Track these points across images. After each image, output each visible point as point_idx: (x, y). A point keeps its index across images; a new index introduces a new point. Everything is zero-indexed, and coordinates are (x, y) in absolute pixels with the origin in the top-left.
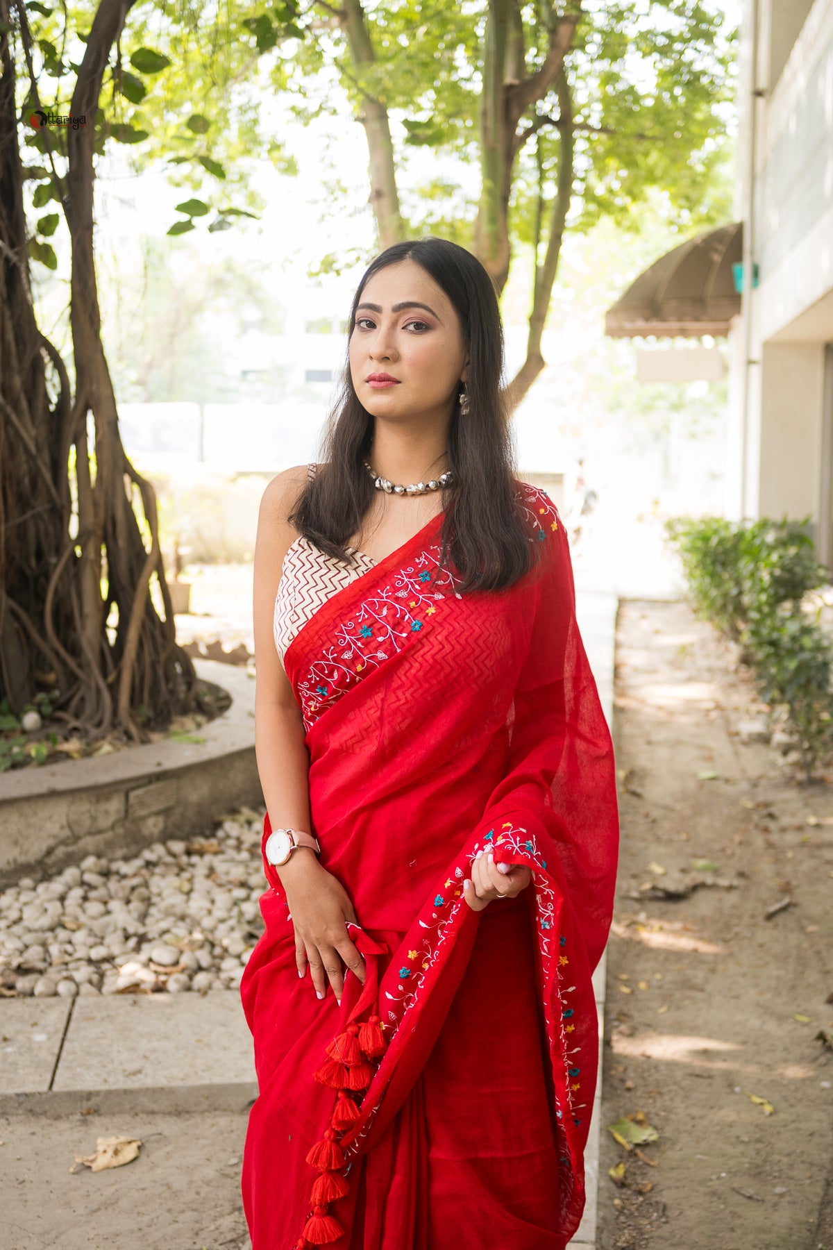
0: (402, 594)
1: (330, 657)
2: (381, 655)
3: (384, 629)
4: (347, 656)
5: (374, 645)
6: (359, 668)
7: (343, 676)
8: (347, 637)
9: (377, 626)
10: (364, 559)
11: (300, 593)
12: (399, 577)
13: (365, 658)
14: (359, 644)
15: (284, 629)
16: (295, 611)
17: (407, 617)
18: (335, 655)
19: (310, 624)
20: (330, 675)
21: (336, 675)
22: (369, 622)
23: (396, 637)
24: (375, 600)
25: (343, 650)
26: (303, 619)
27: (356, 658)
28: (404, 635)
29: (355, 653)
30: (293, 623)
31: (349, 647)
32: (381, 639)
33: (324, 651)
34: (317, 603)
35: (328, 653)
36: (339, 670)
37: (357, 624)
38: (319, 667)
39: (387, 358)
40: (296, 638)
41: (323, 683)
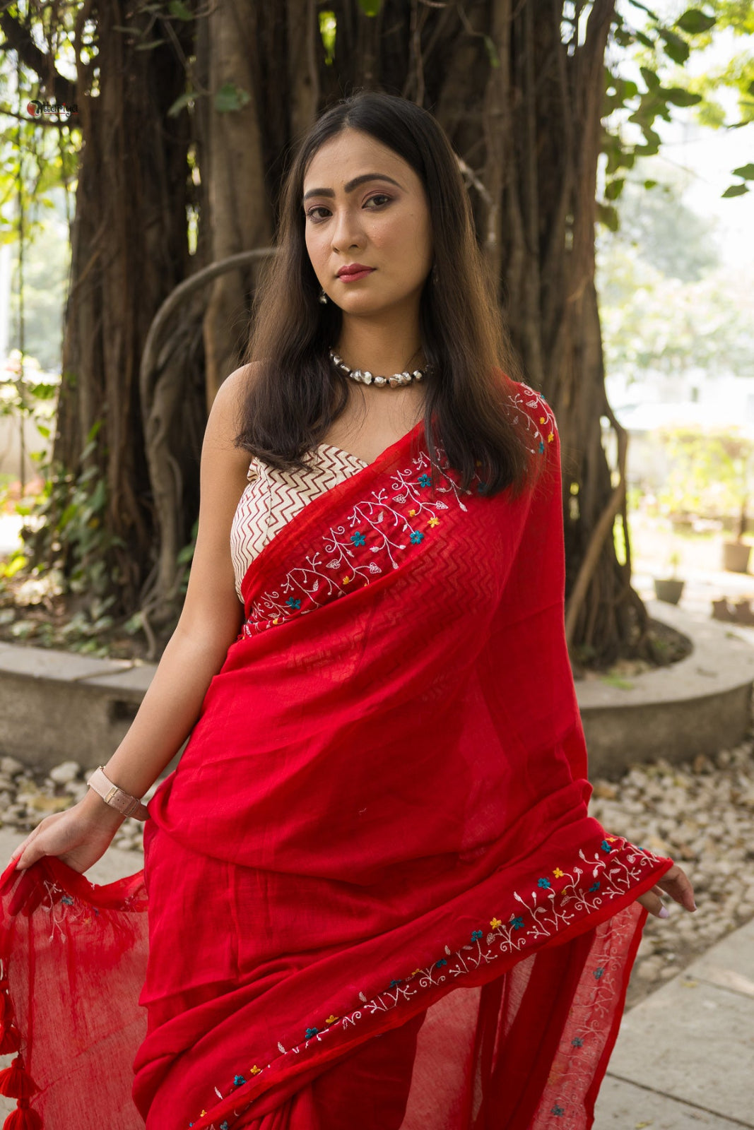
0: (400, 499)
1: (313, 564)
2: (373, 568)
3: (380, 539)
4: (334, 565)
5: (365, 556)
6: (346, 580)
7: (324, 587)
8: (336, 543)
9: (372, 534)
10: (350, 459)
11: (277, 493)
12: (396, 478)
13: (354, 570)
14: (349, 553)
15: (257, 533)
16: (271, 513)
17: (405, 527)
18: (320, 563)
19: (288, 528)
20: (310, 586)
21: (316, 588)
22: (363, 529)
23: (393, 549)
24: (369, 503)
25: (328, 558)
26: (282, 523)
27: (344, 569)
28: (402, 547)
29: (343, 562)
30: (269, 527)
31: (336, 555)
32: (374, 549)
33: (307, 558)
34: (299, 505)
35: (311, 559)
36: (321, 580)
37: (349, 530)
38: (298, 576)
39: (355, 246)
40: (271, 543)
41: (298, 595)
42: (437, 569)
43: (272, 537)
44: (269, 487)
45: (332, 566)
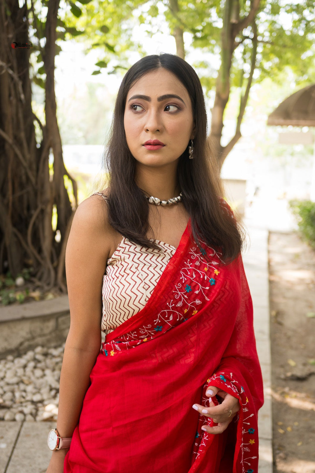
0: (197, 263)
1: (170, 307)
2: (198, 302)
3: (198, 286)
4: (179, 304)
5: (193, 296)
6: (186, 311)
7: (175, 317)
8: (179, 293)
9: (193, 284)
10: (165, 245)
11: (142, 271)
12: (192, 253)
13: (189, 305)
14: (186, 296)
16: (145, 283)
17: (206, 278)
18: (174, 305)
19: (156, 289)
20: (168, 318)
21: (171, 318)
22: (189, 282)
23: (204, 290)
24: (186, 268)
25: (176, 302)
26: (152, 287)
27: (185, 305)
28: (207, 288)
29: (184, 302)
30: (146, 290)
31: (180, 299)
32: (197, 292)
33: (168, 304)
34: (157, 276)
35: (169, 304)
36: (174, 313)
37: (183, 284)
38: (163, 314)
39: (158, 130)
40: (150, 299)
41: (163, 323)
42: (225, 296)
43: (149, 296)
44: (137, 268)
45: (179, 305)
